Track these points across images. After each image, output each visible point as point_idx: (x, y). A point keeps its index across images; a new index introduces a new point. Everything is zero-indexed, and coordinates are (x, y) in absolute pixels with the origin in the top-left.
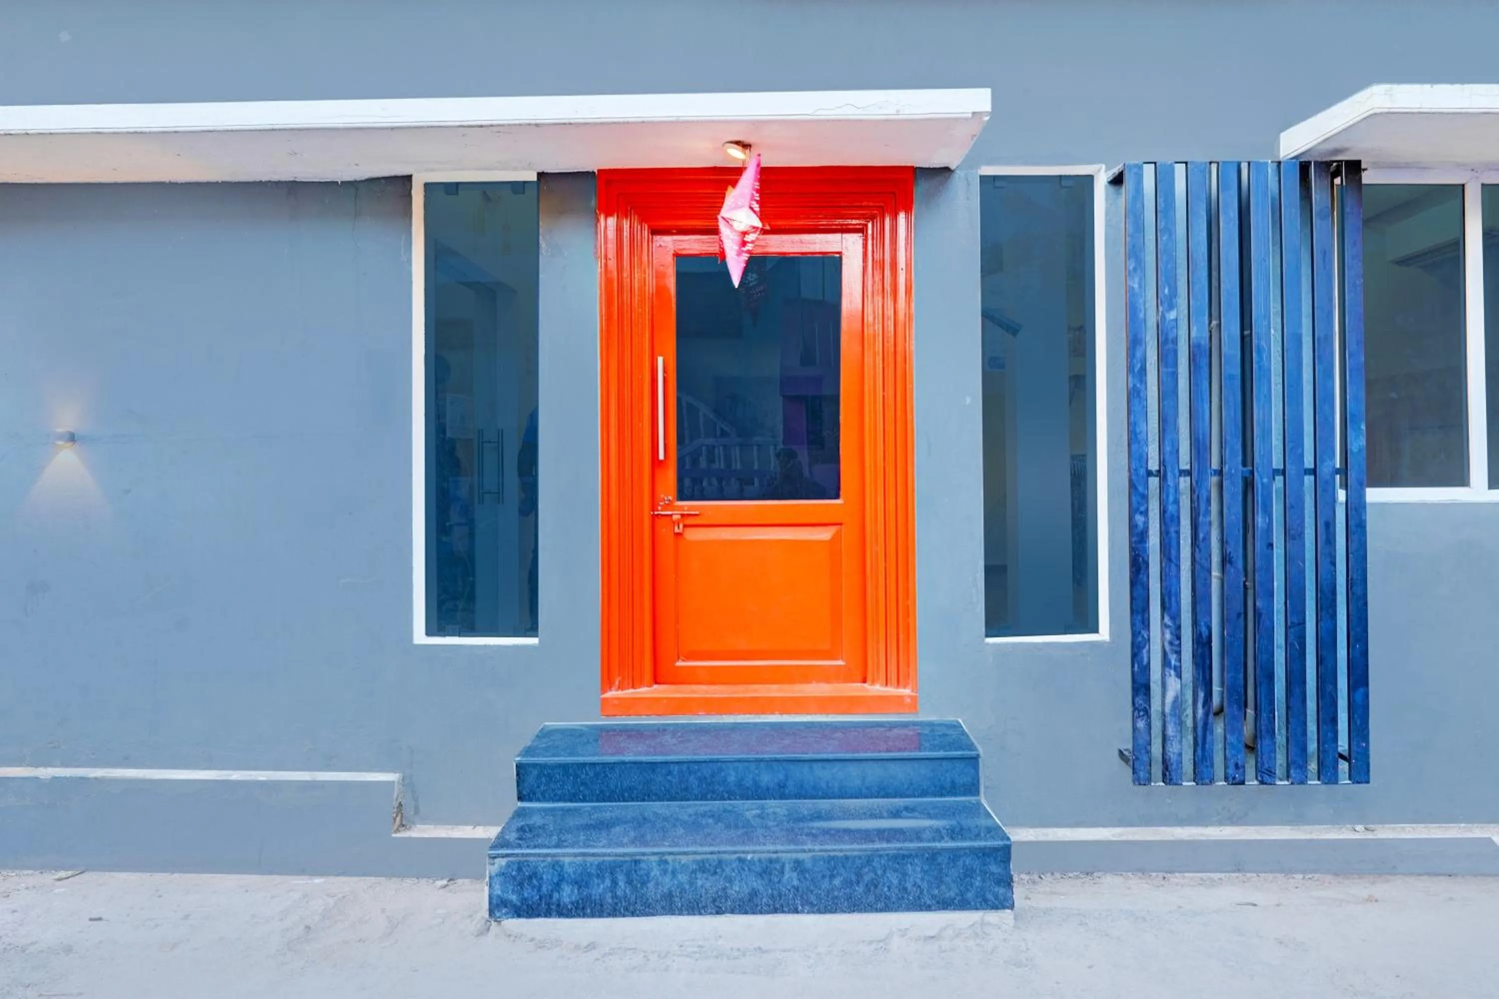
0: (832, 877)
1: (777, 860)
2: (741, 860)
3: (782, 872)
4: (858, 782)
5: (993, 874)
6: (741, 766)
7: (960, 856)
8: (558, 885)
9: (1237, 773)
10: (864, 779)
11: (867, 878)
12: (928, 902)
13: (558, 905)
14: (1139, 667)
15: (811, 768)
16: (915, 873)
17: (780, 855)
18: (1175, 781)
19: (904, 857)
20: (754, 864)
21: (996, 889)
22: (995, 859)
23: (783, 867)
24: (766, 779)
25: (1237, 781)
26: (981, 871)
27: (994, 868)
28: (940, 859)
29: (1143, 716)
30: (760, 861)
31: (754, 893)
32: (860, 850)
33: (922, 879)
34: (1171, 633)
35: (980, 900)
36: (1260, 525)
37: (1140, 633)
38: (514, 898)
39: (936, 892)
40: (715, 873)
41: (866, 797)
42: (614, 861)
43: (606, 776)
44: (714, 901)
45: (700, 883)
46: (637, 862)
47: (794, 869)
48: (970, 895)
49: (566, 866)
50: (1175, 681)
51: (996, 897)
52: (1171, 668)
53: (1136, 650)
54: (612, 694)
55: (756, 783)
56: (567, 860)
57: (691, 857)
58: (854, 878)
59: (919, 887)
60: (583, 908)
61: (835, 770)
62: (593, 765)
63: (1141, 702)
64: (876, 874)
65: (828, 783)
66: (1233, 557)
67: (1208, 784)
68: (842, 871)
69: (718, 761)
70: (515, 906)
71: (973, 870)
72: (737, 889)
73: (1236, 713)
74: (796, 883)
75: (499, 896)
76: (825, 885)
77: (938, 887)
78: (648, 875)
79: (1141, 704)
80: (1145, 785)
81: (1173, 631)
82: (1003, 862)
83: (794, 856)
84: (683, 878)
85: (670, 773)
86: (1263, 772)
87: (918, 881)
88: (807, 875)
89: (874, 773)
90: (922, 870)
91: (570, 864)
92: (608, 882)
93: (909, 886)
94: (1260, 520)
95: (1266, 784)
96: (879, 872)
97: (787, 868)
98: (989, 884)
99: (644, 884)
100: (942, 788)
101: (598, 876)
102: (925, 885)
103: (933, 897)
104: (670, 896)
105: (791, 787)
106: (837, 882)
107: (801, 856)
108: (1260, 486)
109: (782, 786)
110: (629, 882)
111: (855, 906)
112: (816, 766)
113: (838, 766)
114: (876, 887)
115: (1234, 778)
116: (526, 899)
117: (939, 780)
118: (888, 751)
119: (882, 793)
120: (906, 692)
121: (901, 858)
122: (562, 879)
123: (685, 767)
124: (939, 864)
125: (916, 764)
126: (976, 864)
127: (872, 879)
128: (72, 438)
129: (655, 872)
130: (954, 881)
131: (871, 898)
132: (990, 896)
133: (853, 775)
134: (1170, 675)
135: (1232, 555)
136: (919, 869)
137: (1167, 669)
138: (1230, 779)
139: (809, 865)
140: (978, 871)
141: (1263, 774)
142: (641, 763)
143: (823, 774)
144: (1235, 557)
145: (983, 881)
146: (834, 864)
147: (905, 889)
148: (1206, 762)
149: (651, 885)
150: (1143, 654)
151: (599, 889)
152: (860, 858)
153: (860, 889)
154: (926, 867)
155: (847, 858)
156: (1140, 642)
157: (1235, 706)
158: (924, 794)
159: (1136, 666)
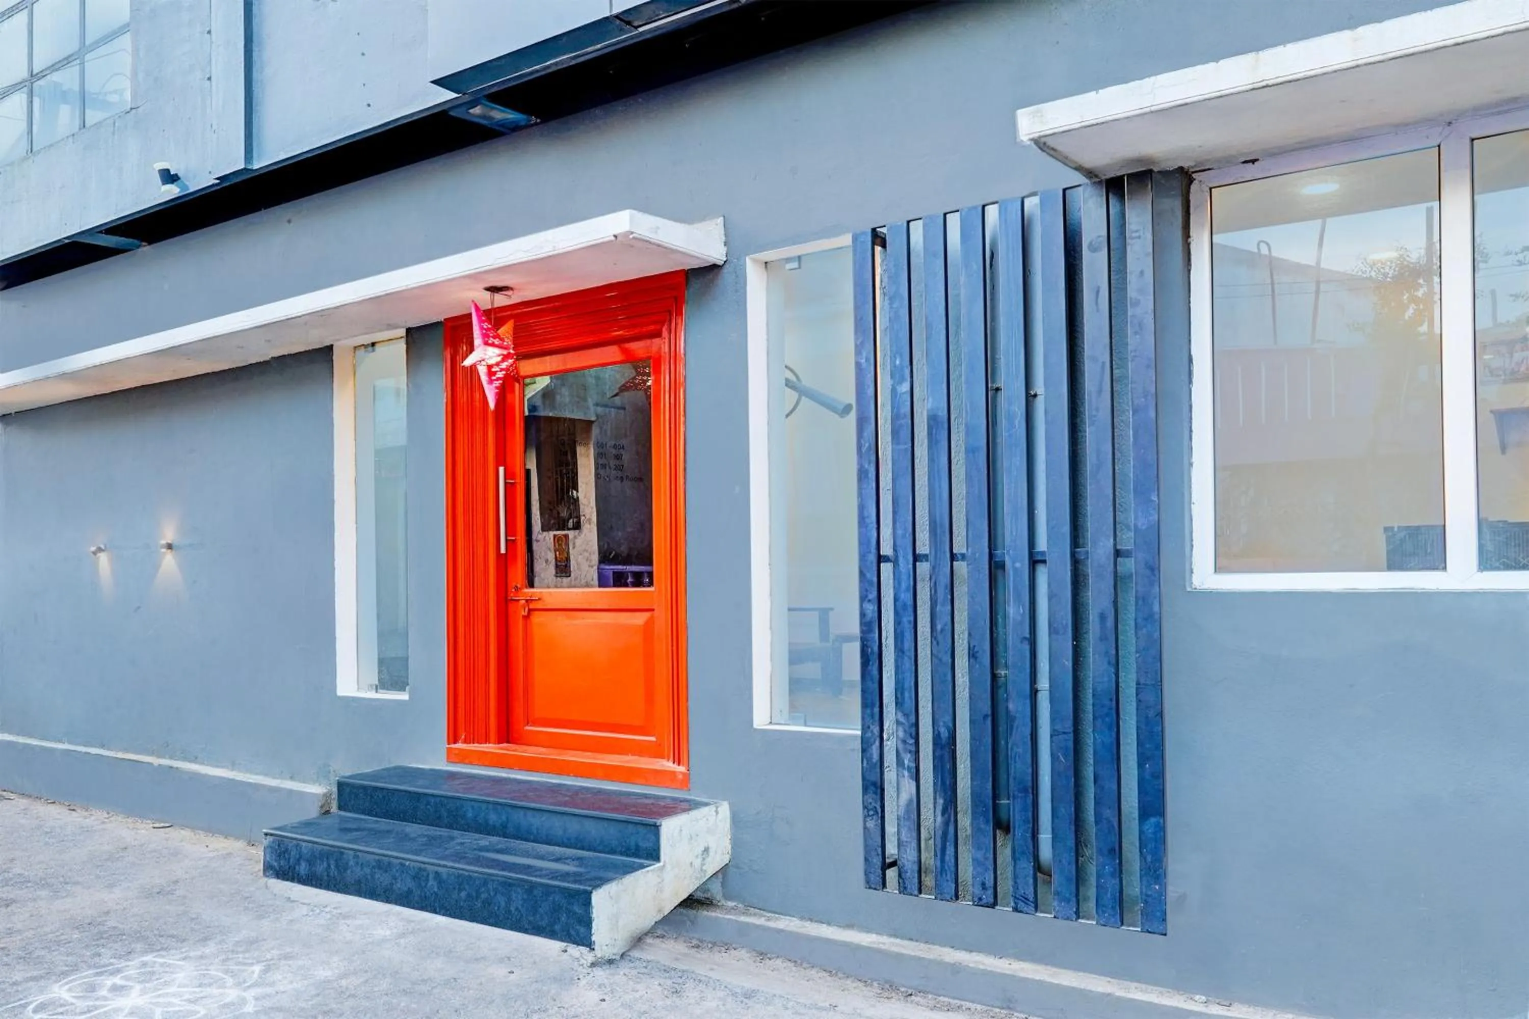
0: (460, 890)
1: (425, 870)
2: (402, 865)
3: (427, 880)
4: (561, 833)
5: (575, 913)
6: (476, 805)
7: (551, 893)
8: (298, 860)
9: (984, 894)
10: (565, 830)
11: (483, 896)
12: (526, 926)
13: (298, 875)
14: (867, 764)
15: (525, 815)
16: (518, 898)
17: (426, 866)
18: (908, 890)
19: (510, 885)
20: (410, 869)
21: (578, 927)
22: (578, 901)
23: (428, 875)
24: (493, 818)
25: (984, 901)
26: (567, 909)
27: (577, 909)
28: (535, 892)
29: (873, 815)
30: (414, 868)
31: (410, 891)
32: (481, 873)
33: (522, 906)
34: (905, 731)
35: (565, 933)
36: (1011, 615)
37: (869, 727)
38: (275, 864)
39: (531, 918)
40: (386, 871)
41: (567, 846)
42: (330, 850)
43: (389, 799)
44: (385, 892)
45: (377, 876)
46: (342, 853)
47: (435, 878)
48: (557, 927)
49: (303, 848)
50: (909, 783)
51: (578, 934)
52: (904, 768)
53: (865, 746)
54: (459, 745)
55: (486, 821)
56: (304, 844)
57: (372, 857)
58: (474, 894)
59: (520, 911)
60: (311, 880)
61: (543, 819)
62: (382, 789)
63: (870, 800)
64: (490, 894)
65: (537, 829)
66: (977, 652)
67: (948, 901)
68: (467, 887)
69: (459, 798)
70: (275, 870)
71: (560, 907)
72: (400, 886)
73: (983, 826)
74: (436, 890)
75: (269, 862)
76: (455, 896)
77: (534, 915)
78: (347, 864)
79: (871, 803)
80: (875, 889)
81: (907, 729)
82: (585, 905)
83: (436, 868)
84: (367, 870)
85: (428, 803)
86: (1018, 899)
87: (520, 907)
88: (443, 885)
89: (574, 827)
90: (523, 899)
91: (305, 847)
92: (325, 864)
93: (513, 909)
94: (1011, 612)
95: (1021, 912)
96: (492, 894)
97: (431, 876)
98: (572, 922)
99: (345, 870)
100: (628, 849)
101: (320, 859)
102: (523, 911)
103: (530, 922)
104: (359, 882)
105: (511, 830)
106: (463, 894)
107: (440, 869)
108: (1011, 573)
109: (504, 826)
110: (337, 866)
111: (473, 917)
112: (530, 813)
113: (546, 815)
114: (489, 904)
115: (980, 899)
116: (281, 866)
117: (625, 842)
118: (555, 804)
119: (579, 845)
120: (682, 769)
121: (508, 885)
122: (301, 857)
123: (438, 800)
124: (535, 896)
125: (605, 824)
126: (564, 902)
127: (487, 899)
128: (170, 546)
129: (351, 863)
130: (546, 913)
131: (485, 914)
132: (573, 933)
133: (557, 826)
134: (904, 776)
135: (976, 649)
136: (520, 897)
137: (900, 769)
138: (976, 899)
139: (445, 877)
140: (564, 909)
141: (1016, 901)
142: (410, 792)
143: (536, 822)
144: (980, 652)
145: (568, 918)
146: (463, 880)
147: (510, 911)
148: (946, 875)
149: (349, 872)
150: (872, 749)
151: (320, 868)
152: (479, 879)
153: (479, 904)
154: (525, 897)
155: (470, 877)
156: (870, 738)
157: (981, 818)
158: (612, 852)
159: (865, 762)
